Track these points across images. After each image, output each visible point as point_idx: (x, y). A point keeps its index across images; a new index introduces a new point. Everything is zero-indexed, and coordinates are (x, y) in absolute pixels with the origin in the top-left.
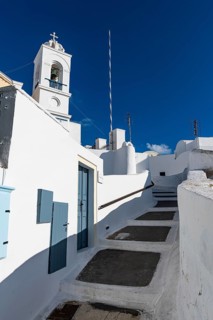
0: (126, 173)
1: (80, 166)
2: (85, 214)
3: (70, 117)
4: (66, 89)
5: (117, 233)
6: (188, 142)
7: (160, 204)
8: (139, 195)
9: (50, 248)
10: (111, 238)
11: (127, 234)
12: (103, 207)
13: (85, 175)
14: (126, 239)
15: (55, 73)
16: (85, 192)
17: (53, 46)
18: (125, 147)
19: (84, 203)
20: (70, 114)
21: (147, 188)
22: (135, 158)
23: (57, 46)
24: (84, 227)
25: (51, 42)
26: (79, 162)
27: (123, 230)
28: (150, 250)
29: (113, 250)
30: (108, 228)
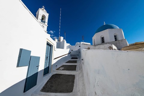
0: (63, 49)
1: (47, 43)
2: (48, 61)
3: (47, 32)
4: (46, 24)
5: (59, 68)
6: (79, 43)
7: (72, 58)
8: (67, 55)
9: (26, 79)
10: (57, 69)
11: (63, 68)
12: (55, 59)
13: (49, 47)
14: (63, 70)
15: (43, 18)
16: (49, 53)
17: (43, 10)
18: (63, 41)
19: (48, 57)
20: (47, 31)
21: (69, 53)
22: (66, 45)
23: (44, 10)
24: (48, 66)
25: (42, 8)
26: (47, 42)
27: (62, 67)
28: (71, 74)
29: (58, 74)
30: (56, 66)
